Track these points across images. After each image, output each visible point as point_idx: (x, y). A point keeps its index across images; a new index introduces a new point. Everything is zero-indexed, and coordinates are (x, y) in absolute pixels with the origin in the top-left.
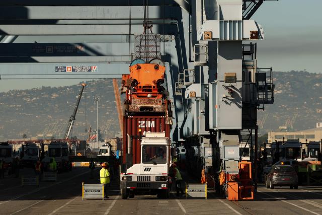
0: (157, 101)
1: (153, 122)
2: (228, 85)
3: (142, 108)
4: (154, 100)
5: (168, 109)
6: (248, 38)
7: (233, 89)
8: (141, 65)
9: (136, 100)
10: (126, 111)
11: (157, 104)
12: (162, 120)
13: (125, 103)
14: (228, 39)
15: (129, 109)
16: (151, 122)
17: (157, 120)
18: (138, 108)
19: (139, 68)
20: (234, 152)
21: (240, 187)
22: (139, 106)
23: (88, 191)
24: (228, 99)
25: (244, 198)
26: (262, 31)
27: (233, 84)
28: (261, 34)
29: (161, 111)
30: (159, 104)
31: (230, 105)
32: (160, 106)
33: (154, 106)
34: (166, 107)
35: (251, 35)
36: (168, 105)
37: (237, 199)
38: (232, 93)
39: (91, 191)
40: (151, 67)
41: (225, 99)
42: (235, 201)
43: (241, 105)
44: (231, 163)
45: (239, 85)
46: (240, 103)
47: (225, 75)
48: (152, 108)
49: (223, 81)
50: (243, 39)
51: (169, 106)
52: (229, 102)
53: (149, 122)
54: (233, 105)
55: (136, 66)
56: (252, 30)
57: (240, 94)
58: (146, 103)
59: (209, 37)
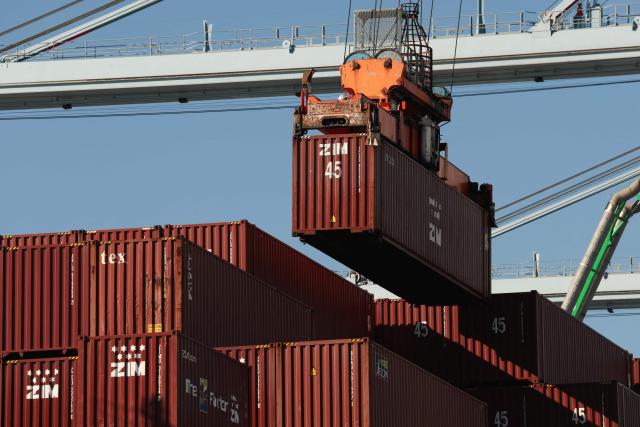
0: (352, 106)
1: (346, 145)
3: (326, 121)
4: (348, 105)
5: (371, 119)
8: (361, 62)
9: (315, 106)
10: (297, 127)
11: (352, 111)
12: (361, 140)
13: (297, 113)
15: (304, 122)
16: (342, 145)
17: (353, 141)
18: (318, 120)
19: (357, 67)
22: (320, 117)
29: (359, 123)
30: (356, 110)
32: (357, 115)
33: (347, 115)
34: (368, 115)
36: (371, 111)
40: (378, 64)
48: (343, 120)
53: (339, 144)
55: (353, 64)
58: (333, 109)
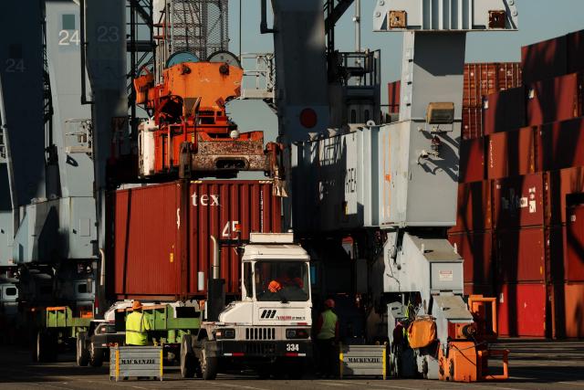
0: (253, 146)
2: (432, 128)
3: (220, 162)
4: (247, 144)
5: (277, 164)
6: (484, 27)
7: (442, 140)
8: (191, 66)
9: (207, 144)
11: (253, 152)
13: (185, 151)
14: (441, 28)
15: (194, 163)
18: (211, 161)
19: (186, 71)
20: (451, 276)
21: (480, 353)
22: (214, 157)
23: (129, 362)
24: (430, 159)
25: (488, 377)
26: (513, 10)
27: (443, 127)
28: (511, 18)
30: (257, 152)
31: (434, 173)
32: (258, 157)
33: (247, 157)
34: (273, 159)
35: (490, 19)
37: (474, 377)
38: (441, 148)
39: (136, 362)
40: (212, 69)
41: (423, 161)
42: (471, 382)
43: (456, 173)
44: (447, 299)
45: (455, 131)
46: (455, 169)
47: (431, 108)
48: (242, 162)
49: (424, 121)
50: (474, 27)
51: (279, 157)
52: (432, 166)
54: (441, 174)
55: (180, 66)
56: (493, 9)
57: (456, 151)
58: (229, 150)
59: (399, 22)
